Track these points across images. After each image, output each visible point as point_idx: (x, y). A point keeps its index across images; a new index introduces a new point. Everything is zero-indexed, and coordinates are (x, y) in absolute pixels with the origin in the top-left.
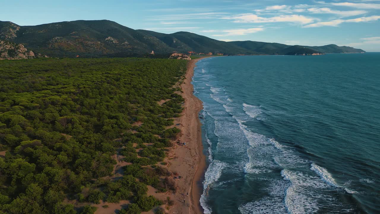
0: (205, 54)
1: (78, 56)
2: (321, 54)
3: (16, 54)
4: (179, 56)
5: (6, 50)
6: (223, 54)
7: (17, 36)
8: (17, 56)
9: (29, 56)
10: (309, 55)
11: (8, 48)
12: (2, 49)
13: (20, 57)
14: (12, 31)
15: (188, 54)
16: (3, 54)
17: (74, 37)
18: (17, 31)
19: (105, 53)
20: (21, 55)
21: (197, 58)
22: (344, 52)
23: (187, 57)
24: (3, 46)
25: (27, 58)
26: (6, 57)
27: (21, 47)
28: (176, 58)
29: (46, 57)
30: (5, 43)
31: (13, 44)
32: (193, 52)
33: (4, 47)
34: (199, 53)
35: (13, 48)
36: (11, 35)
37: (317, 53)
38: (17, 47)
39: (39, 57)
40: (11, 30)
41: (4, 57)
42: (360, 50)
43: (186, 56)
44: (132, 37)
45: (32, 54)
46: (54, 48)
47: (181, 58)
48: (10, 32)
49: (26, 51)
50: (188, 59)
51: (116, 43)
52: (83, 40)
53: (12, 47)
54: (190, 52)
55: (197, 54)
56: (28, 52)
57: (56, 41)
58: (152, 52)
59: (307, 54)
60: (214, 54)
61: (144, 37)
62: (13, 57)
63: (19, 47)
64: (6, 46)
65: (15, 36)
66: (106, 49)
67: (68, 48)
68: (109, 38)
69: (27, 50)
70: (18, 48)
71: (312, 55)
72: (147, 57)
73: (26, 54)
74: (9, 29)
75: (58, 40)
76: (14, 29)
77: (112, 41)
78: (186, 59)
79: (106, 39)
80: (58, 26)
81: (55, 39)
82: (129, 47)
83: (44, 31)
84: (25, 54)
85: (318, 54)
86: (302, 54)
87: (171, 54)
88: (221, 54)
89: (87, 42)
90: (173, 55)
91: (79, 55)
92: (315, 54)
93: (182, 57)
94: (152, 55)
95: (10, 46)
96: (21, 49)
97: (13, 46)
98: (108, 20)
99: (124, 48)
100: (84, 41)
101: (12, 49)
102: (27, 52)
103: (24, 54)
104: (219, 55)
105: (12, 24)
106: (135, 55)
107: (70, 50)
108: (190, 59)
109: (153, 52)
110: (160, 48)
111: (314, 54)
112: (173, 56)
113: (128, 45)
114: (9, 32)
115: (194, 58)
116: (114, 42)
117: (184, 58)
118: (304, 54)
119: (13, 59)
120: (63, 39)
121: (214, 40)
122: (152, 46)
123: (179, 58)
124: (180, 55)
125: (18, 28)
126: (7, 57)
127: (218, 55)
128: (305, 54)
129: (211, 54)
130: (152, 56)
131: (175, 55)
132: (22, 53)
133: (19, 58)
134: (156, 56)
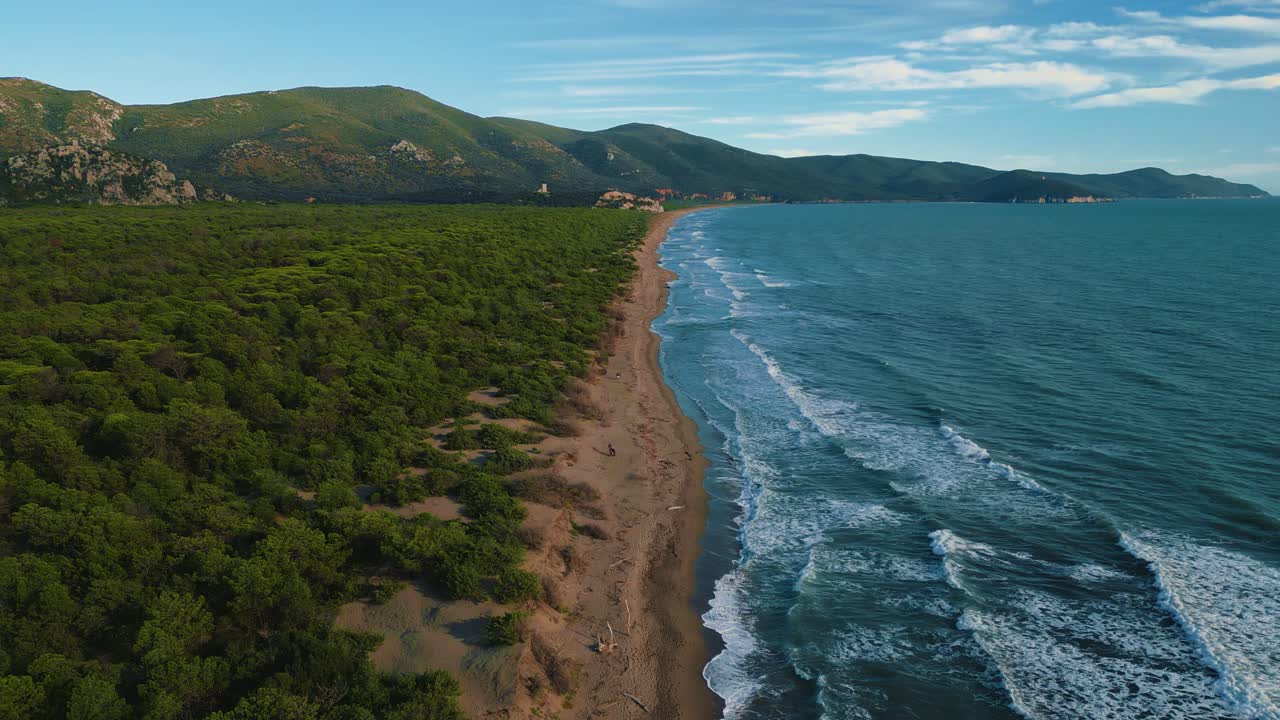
0: (711, 197)
1: (311, 199)
2: (1099, 200)
3: (145, 189)
4: (625, 200)
5: (117, 176)
6: (769, 198)
7: (113, 135)
8: (148, 194)
9: (181, 197)
10: (1057, 202)
11: (122, 173)
12: (106, 175)
13: (158, 199)
14: (98, 120)
15: (655, 196)
16: (109, 189)
17: (294, 139)
18: (115, 122)
19: (391, 191)
20: (159, 193)
21: (684, 208)
22: (1188, 195)
23: (649, 204)
24: (109, 166)
25: (177, 203)
26: (117, 199)
27: (160, 168)
28: (615, 205)
29: (229, 198)
30: (113, 158)
31: (138, 160)
32: (670, 191)
33: (113, 168)
34: (691, 195)
35: (136, 171)
36: (98, 134)
37: (1087, 196)
38: (148, 168)
39: (209, 199)
40: (96, 117)
41: (113, 198)
42: (1248, 189)
43: (647, 200)
44: (474, 141)
45: (189, 189)
46: (237, 173)
47: (632, 205)
48: (93, 123)
49: (172, 182)
50: (653, 209)
51: (425, 162)
52: (322, 152)
53: (134, 168)
54: (663, 192)
55: (685, 198)
56: (178, 183)
57: (241, 154)
58: (541, 187)
59: (1052, 197)
60: (740, 198)
61: (514, 143)
62: (137, 199)
63: (154, 167)
64: (118, 164)
65: (108, 136)
66: (396, 178)
67: (277, 175)
68: (403, 143)
69: (174, 179)
70: (150, 173)
71: (1069, 201)
72: (525, 204)
73: (173, 189)
74: (90, 115)
75: (245, 150)
76: (106, 114)
77: (413, 155)
78: (646, 208)
79: (394, 147)
80: (241, 106)
81: (237, 147)
82: (468, 172)
83: (198, 122)
84: (170, 191)
85: (1090, 199)
86: (1037, 198)
87: (602, 194)
88: (763, 198)
89: (334, 156)
90: (607, 196)
91: (313, 196)
92: (1081, 200)
93: (635, 202)
94: (542, 195)
95: (127, 166)
96: (160, 174)
97: (138, 166)
98: (395, 84)
99: (451, 175)
100: (325, 154)
101: (133, 175)
102: (176, 183)
103: (168, 189)
104: (758, 202)
105: (97, 99)
106: (488, 197)
107: (284, 182)
108: (662, 209)
109: (544, 186)
110: (564, 178)
111: (1075, 200)
112: (608, 201)
113: (462, 167)
114: (91, 125)
115: (675, 209)
116: (418, 156)
117: (642, 207)
118: (1041, 200)
119: (138, 204)
120: (261, 147)
121: (740, 151)
122: (539, 170)
123: (627, 206)
124: (629, 196)
125: (117, 111)
126: (119, 197)
127: (753, 202)
128: (1047, 199)
129: (732, 197)
130: (541, 200)
131: (613, 197)
132: (164, 187)
133: (154, 202)
134: (556, 199)
